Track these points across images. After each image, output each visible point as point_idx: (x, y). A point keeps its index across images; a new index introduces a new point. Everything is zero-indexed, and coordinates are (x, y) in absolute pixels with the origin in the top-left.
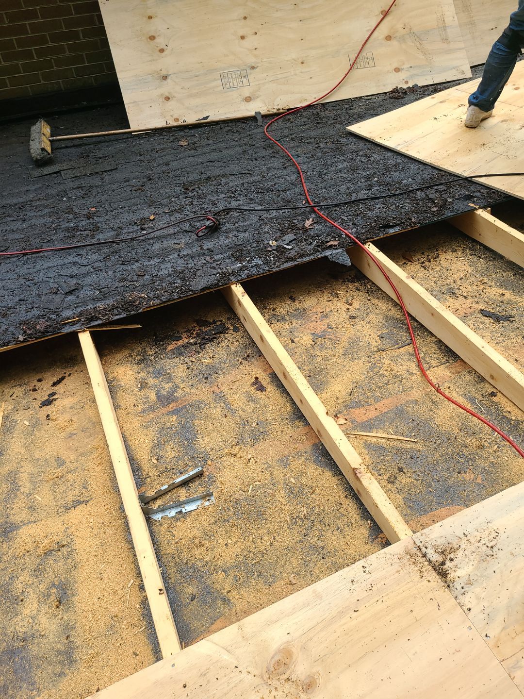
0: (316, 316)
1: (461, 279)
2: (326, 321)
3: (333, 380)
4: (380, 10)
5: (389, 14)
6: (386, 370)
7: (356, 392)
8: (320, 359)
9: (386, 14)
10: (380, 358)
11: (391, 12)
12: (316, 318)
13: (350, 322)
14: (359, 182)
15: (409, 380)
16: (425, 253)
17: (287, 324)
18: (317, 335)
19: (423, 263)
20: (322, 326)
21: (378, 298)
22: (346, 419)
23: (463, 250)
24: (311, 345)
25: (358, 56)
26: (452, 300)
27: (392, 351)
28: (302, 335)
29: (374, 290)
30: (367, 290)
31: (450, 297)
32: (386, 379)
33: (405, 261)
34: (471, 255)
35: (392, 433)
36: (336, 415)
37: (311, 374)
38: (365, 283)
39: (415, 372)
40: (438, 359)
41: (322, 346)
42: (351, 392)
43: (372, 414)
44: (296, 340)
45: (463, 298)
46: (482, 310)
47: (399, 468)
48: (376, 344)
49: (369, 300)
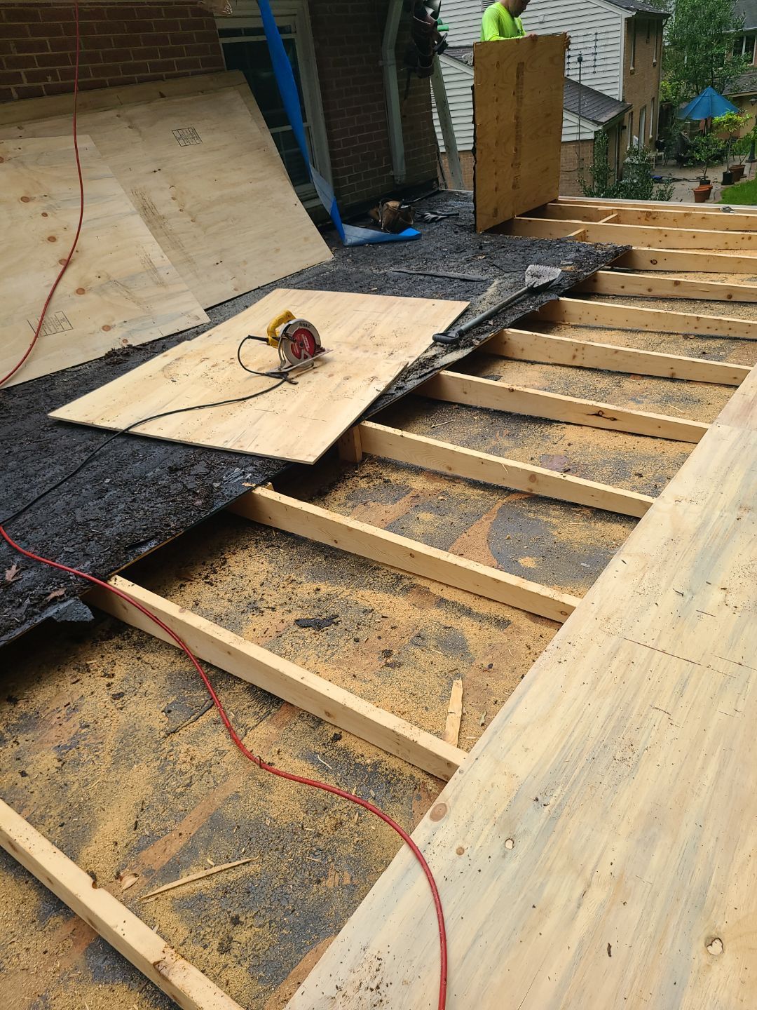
0: (58, 715)
1: (262, 585)
2: (76, 718)
3: (102, 815)
4: (57, 259)
5: (71, 263)
6: (185, 762)
7: (144, 821)
8: (76, 785)
9: (67, 263)
10: (172, 745)
11: (73, 260)
12: (59, 718)
13: (116, 705)
14: (83, 491)
15: (222, 764)
16: (208, 562)
17: (9, 746)
18: (65, 747)
19: (207, 577)
20: (71, 727)
21: (152, 651)
22: (136, 875)
23: (256, 543)
24: (56, 768)
25: (42, 319)
26: (256, 619)
27: (188, 727)
28: (38, 756)
29: (144, 641)
30: (134, 645)
31: (253, 615)
32: (188, 776)
33: (181, 582)
34: (268, 547)
35: (212, 863)
36: (118, 873)
37: (65, 821)
38: (128, 634)
39: (227, 747)
40: (256, 713)
41: (77, 763)
42: (136, 822)
43: (175, 846)
44: (28, 770)
45: (271, 612)
46: (298, 620)
47: (232, 919)
48: (163, 725)
49: (139, 658)
